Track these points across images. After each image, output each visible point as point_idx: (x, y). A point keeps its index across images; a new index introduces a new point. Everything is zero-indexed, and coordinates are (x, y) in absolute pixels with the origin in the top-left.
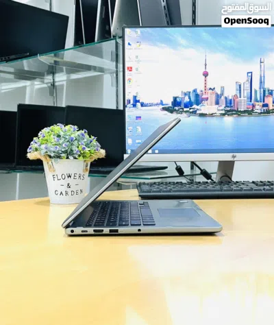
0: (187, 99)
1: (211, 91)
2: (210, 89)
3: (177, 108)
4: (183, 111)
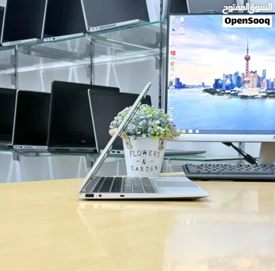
0: (228, 82)
1: (252, 74)
2: (252, 72)
3: (218, 90)
4: (225, 93)
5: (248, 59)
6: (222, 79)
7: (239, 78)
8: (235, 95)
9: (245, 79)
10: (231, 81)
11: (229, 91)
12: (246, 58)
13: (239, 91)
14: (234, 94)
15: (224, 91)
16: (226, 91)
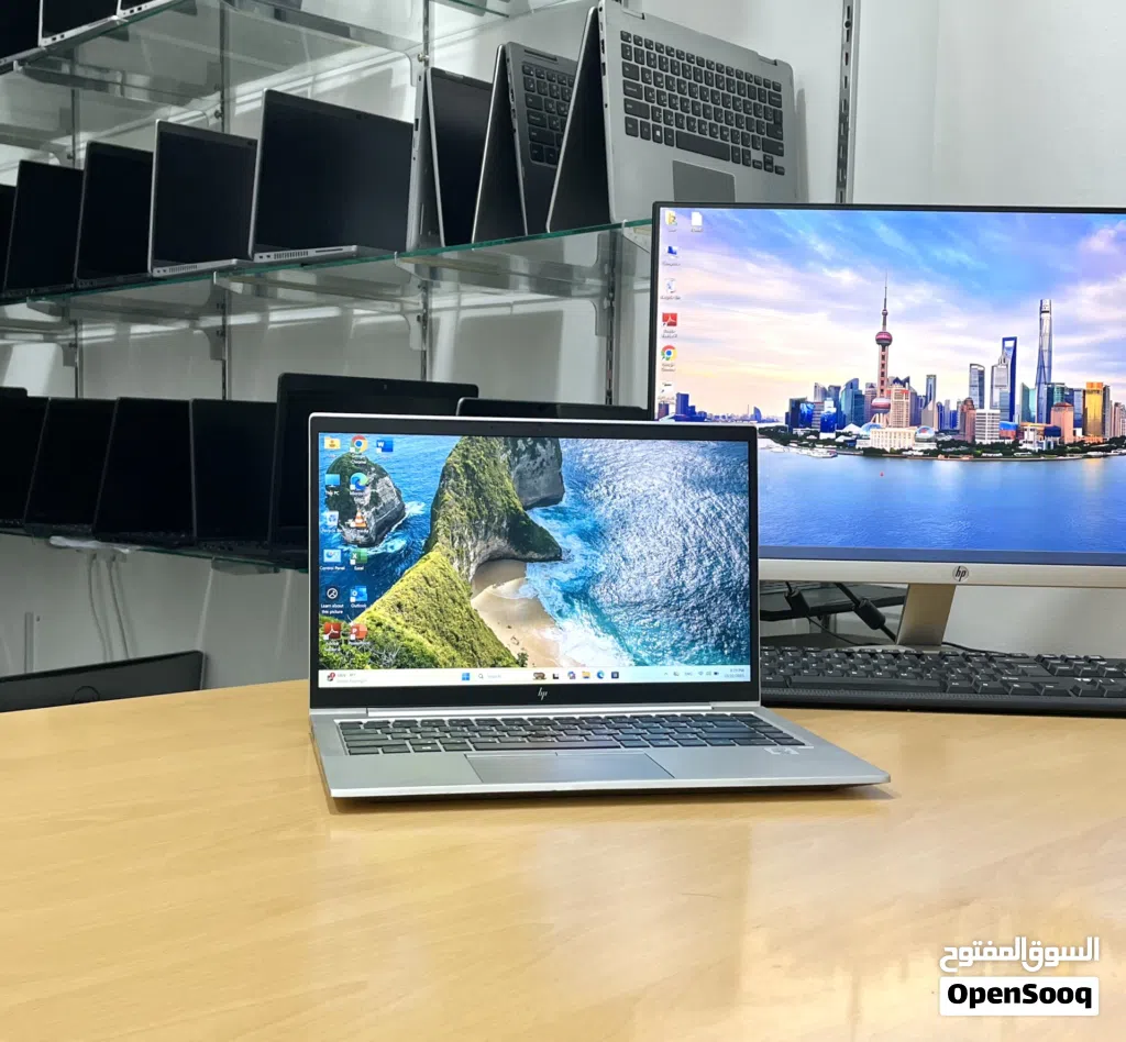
0: (829, 407)
1: (898, 387)
2: (897, 381)
3: (800, 432)
4: (818, 441)
5: (884, 341)
6: (811, 399)
7: (858, 398)
8: (849, 446)
9: (878, 401)
10: (837, 404)
11: (832, 436)
12: (879, 341)
13: (859, 437)
14: (843, 445)
15: (817, 434)
16: (823, 436)
